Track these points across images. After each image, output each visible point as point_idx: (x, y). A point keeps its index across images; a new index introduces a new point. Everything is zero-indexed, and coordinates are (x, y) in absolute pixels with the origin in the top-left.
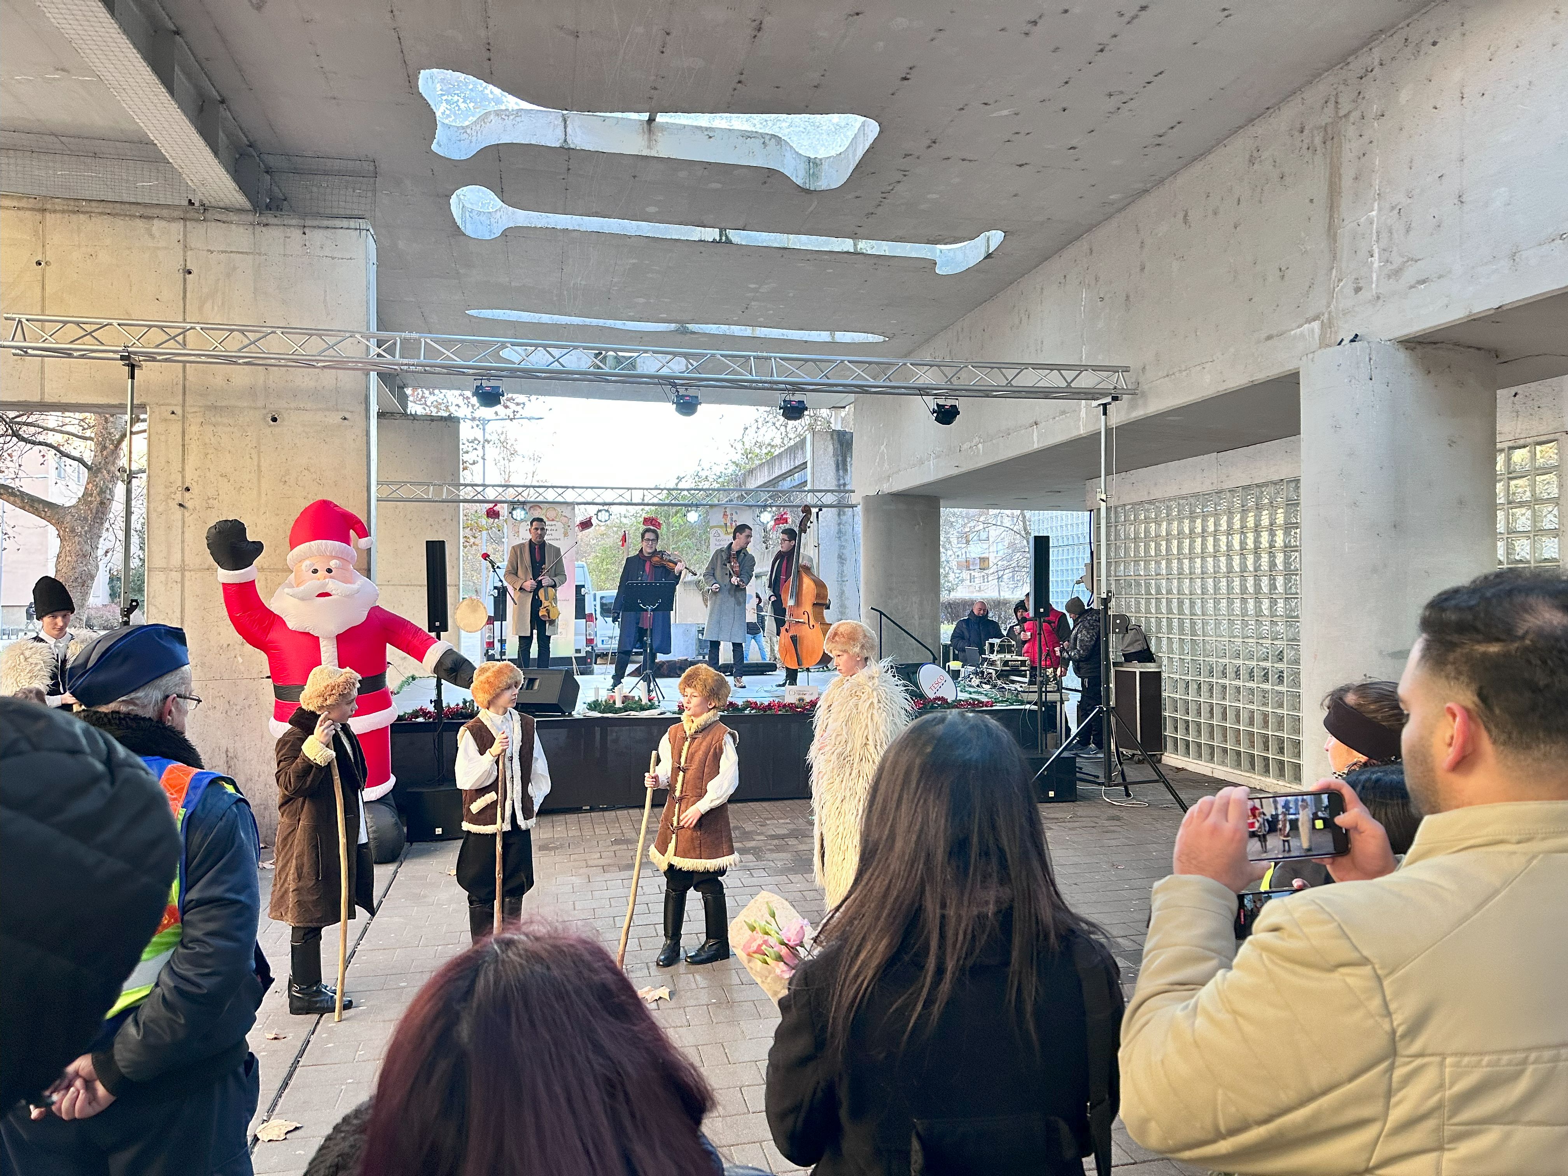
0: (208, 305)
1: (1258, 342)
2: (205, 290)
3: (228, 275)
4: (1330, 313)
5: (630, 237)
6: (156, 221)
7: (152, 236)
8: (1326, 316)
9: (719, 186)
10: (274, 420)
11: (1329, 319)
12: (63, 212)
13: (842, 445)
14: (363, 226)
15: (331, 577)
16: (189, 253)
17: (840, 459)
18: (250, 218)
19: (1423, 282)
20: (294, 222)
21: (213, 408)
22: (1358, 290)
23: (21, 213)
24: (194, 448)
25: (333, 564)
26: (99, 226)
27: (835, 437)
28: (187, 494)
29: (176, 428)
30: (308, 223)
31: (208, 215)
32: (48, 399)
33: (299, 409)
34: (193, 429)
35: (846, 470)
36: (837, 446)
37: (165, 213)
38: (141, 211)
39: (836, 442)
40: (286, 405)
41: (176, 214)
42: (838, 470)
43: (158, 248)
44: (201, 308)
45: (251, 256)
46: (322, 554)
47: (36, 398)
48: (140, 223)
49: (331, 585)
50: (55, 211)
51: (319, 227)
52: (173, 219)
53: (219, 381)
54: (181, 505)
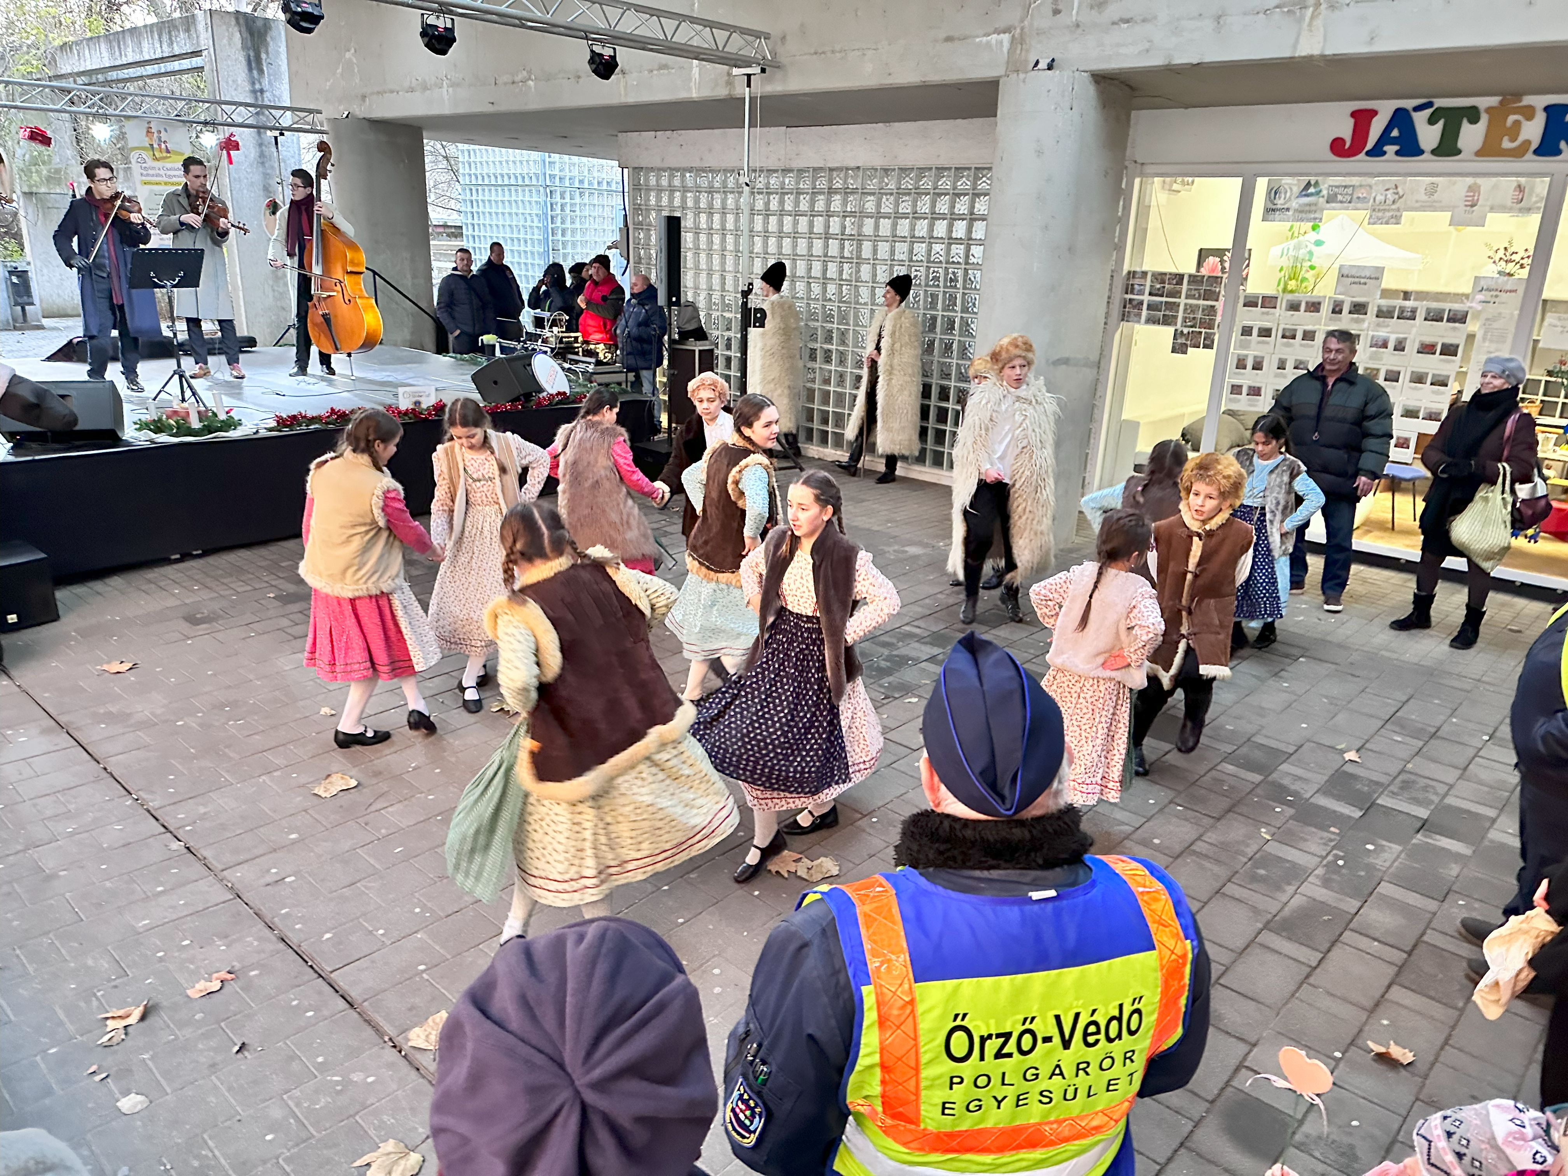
1: (936, 41)
4: (1022, 29)
8: (1018, 31)
11: (1021, 34)
13: (252, 34)
17: (252, 54)
19: (1127, 21)
22: (1056, 12)
27: (242, 21)
35: (261, 71)
36: (246, 35)
39: (243, 29)
42: (250, 69)
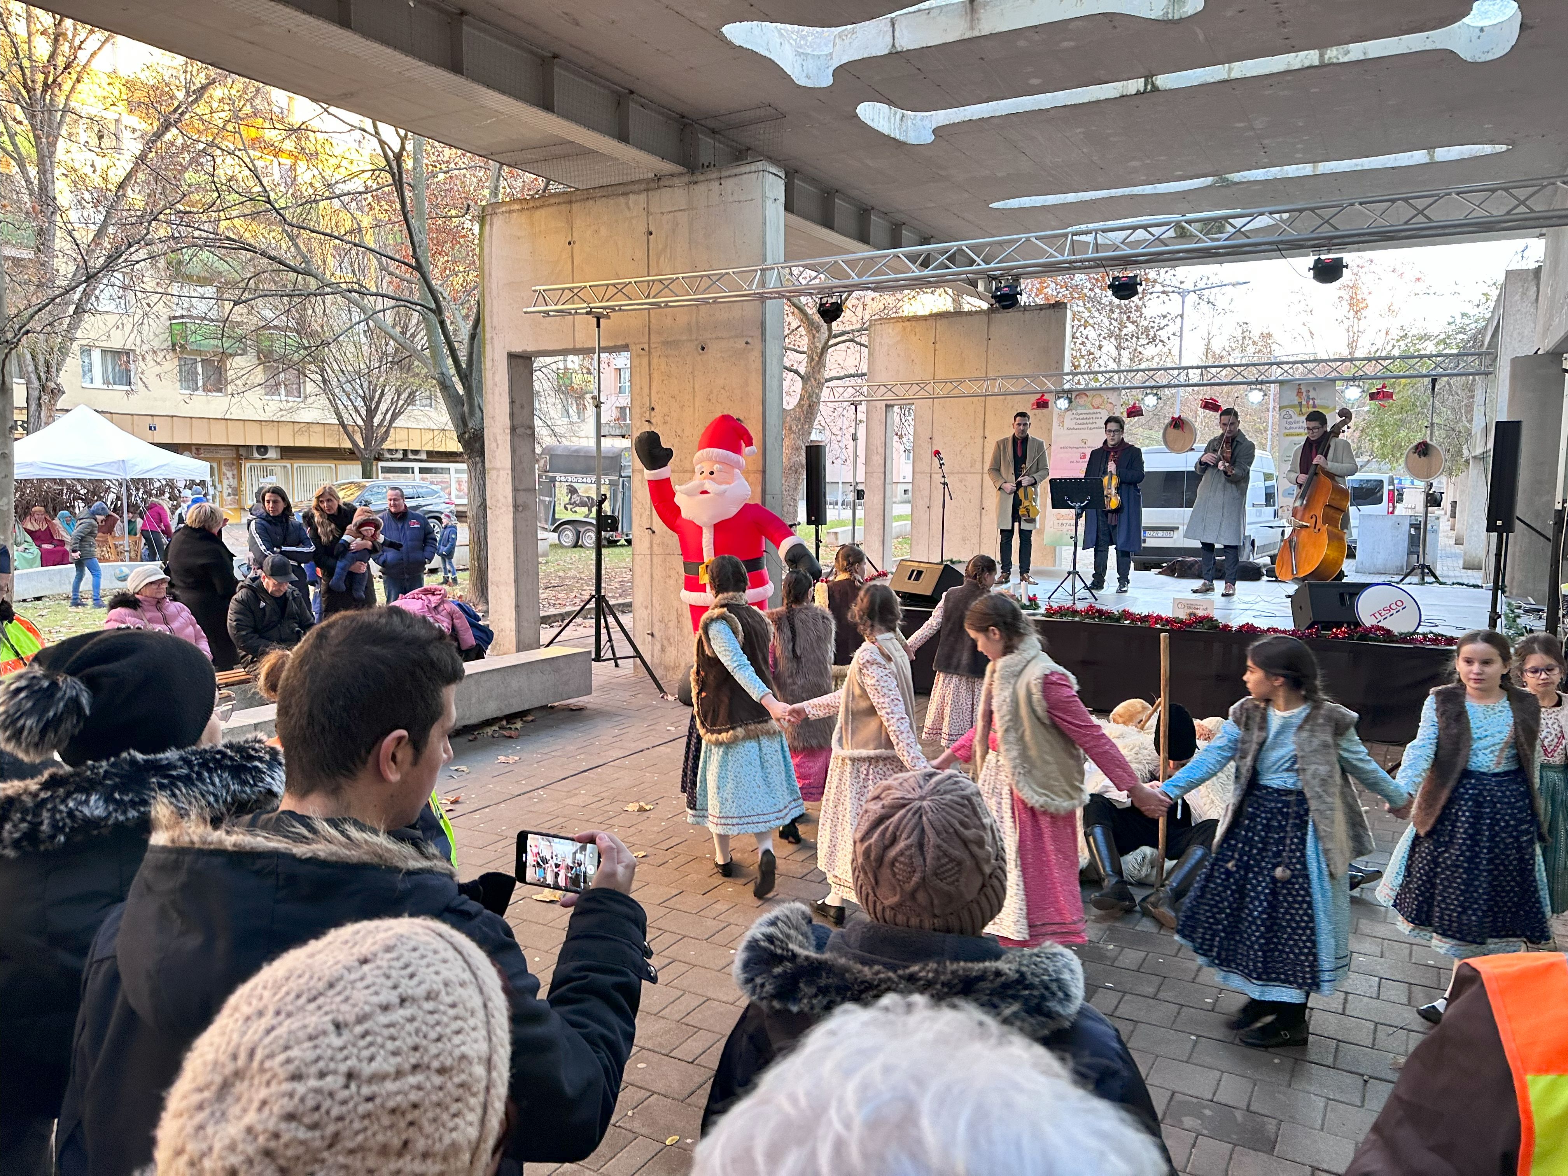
0: (662, 258)
2: (660, 246)
3: (674, 231)
5: (1047, 110)
6: (631, 196)
7: (629, 208)
9: (1072, 44)
10: (703, 349)
12: (581, 200)
14: (761, 168)
15: (712, 479)
16: (651, 218)
18: (686, 179)
20: (714, 176)
21: (666, 343)
23: (560, 207)
24: (655, 375)
25: (716, 467)
26: (598, 207)
28: (653, 413)
29: (645, 361)
30: (725, 173)
31: (661, 183)
32: (578, 346)
33: (717, 338)
34: (655, 361)
37: (636, 187)
38: (621, 189)
40: (709, 336)
41: (643, 186)
43: (632, 218)
44: (658, 263)
45: (687, 213)
46: (710, 459)
47: (571, 346)
48: (622, 200)
49: (709, 485)
50: (577, 201)
51: (730, 176)
52: (639, 192)
53: (669, 321)
54: (648, 421)
